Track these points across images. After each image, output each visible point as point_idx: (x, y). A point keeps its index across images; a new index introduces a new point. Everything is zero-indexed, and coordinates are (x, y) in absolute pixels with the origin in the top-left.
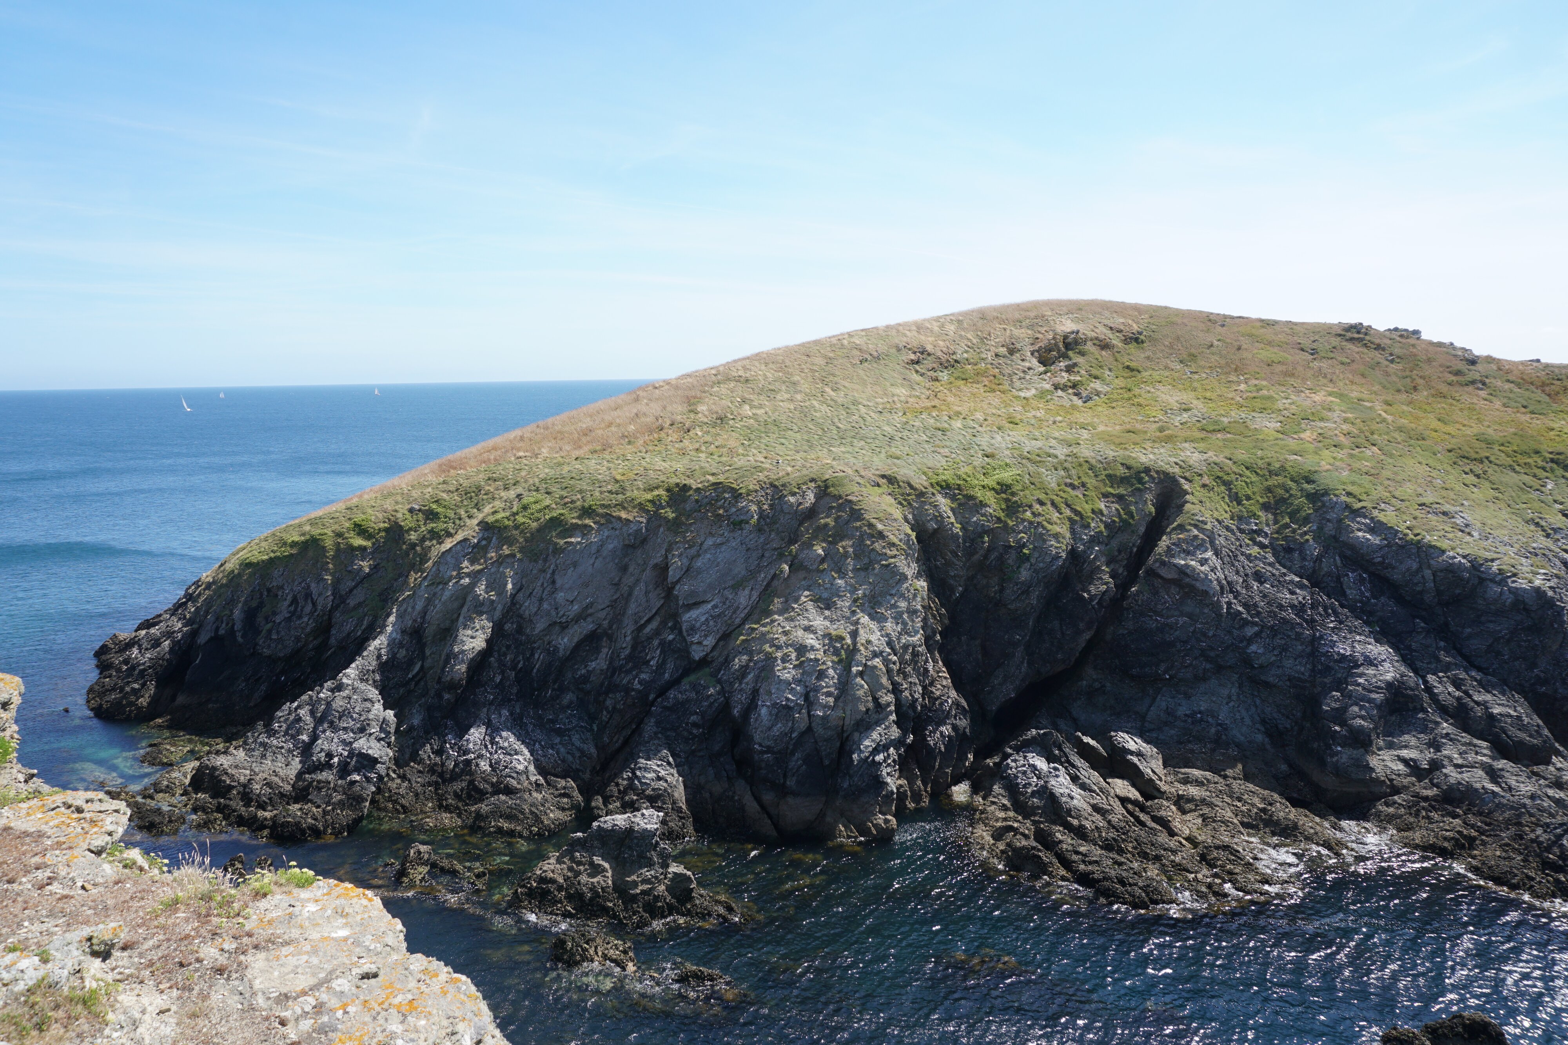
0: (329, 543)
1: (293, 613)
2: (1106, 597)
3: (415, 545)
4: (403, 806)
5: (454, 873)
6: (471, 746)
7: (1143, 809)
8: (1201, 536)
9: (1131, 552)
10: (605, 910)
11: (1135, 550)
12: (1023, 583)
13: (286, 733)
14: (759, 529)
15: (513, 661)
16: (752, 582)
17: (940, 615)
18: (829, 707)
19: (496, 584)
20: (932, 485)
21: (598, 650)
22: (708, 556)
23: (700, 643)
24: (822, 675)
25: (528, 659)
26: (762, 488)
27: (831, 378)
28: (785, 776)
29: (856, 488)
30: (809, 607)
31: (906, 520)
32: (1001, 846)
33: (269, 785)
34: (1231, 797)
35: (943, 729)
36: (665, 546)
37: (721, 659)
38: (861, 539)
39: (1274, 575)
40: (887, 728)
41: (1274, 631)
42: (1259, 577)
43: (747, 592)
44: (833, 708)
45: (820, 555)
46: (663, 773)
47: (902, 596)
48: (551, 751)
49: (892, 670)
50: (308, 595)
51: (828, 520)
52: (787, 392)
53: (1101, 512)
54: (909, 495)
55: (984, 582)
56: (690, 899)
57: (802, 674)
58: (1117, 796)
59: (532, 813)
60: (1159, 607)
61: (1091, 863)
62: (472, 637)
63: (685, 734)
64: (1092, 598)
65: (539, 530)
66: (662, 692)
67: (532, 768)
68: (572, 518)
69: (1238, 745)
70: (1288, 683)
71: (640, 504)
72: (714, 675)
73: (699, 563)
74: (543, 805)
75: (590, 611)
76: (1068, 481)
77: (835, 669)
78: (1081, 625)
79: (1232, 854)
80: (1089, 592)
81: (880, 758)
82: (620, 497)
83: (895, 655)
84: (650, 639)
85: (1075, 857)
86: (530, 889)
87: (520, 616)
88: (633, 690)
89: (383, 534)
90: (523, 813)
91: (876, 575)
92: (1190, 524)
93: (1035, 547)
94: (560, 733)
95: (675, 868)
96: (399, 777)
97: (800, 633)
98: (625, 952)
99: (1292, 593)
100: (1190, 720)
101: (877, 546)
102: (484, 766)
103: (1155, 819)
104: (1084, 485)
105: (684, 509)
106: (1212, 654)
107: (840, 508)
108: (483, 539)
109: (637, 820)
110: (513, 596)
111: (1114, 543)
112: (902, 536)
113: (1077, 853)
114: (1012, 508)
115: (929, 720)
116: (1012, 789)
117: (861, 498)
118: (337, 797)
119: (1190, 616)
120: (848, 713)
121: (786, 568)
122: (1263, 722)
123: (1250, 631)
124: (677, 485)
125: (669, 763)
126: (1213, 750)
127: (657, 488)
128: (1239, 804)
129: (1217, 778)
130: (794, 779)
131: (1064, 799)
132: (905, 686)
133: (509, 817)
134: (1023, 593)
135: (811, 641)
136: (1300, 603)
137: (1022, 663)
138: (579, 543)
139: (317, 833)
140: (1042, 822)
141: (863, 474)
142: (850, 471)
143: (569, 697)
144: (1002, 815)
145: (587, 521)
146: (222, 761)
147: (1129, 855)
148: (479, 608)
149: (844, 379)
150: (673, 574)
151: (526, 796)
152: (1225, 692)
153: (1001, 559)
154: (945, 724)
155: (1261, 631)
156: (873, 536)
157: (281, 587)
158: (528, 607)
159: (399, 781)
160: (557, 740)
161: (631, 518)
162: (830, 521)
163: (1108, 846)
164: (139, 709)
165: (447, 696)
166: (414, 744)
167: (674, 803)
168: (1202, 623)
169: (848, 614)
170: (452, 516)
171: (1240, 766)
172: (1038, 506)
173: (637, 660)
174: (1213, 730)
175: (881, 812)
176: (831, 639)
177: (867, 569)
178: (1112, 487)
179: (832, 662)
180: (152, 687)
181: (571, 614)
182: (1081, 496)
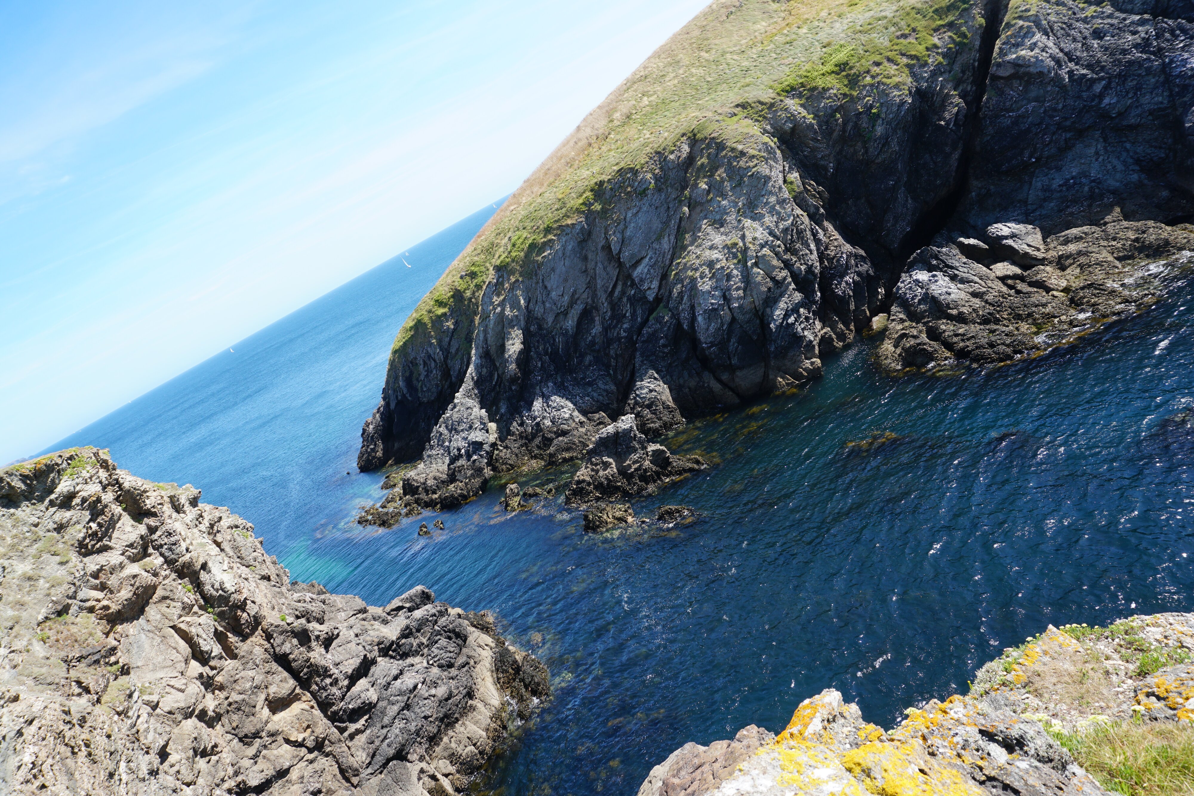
0: (426, 320)
1: (427, 371)
2: (960, 117)
3: (471, 298)
4: (510, 465)
5: (536, 495)
6: (536, 413)
7: (1022, 279)
8: (1026, 24)
9: (974, 68)
10: (618, 488)
11: (976, 64)
12: (880, 137)
13: (438, 445)
14: (659, 189)
15: (544, 349)
16: (668, 230)
17: (818, 193)
18: (741, 298)
19: (515, 305)
20: (778, 94)
21: (593, 321)
22: (632, 225)
23: (649, 288)
24: (729, 277)
25: (553, 344)
26: (651, 158)
27: (705, 42)
28: (729, 358)
29: (715, 126)
30: (708, 231)
31: (765, 132)
32: (898, 351)
33: (435, 478)
34: (1107, 240)
35: (847, 278)
36: (603, 231)
37: (667, 294)
38: (730, 163)
39: (1112, 25)
40: (790, 296)
41: (1122, 77)
42: (1098, 34)
43: (666, 239)
44: (744, 298)
45: (704, 189)
46: (652, 386)
47: (771, 193)
48: (587, 398)
49: (779, 252)
50: (429, 356)
51: (702, 160)
52: (674, 71)
53: (935, 46)
54: (761, 111)
55: (852, 150)
56: (670, 463)
57: (716, 282)
58: (997, 278)
59: (580, 442)
60: (1008, 104)
61: (968, 339)
62: (513, 344)
63: (661, 354)
64: (948, 123)
65: (526, 257)
66: (639, 333)
67: (576, 413)
68: (541, 239)
69: (1114, 192)
70: (1150, 118)
71: (577, 209)
72: (666, 306)
73: (628, 233)
74: (586, 435)
75: (576, 296)
76: (899, 33)
77: (737, 269)
78: (947, 149)
79: (1096, 289)
80: (944, 119)
81: (791, 320)
82: (564, 210)
83: (778, 239)
84: (620, 299)
85: (955, 339)
86: (573, 490)
87: (537, 318)
88: (622, 338)
89: (452, 300)
90: (574, 444)
91: (747, 185)
92: (1015, 18)
93: (882, 104)
94: (590, 384)
95: (652, 447)
96: (504, 448)
97: (707, 252)
98: (626, 511)
99: (1134, 33)
100: (1064, 189)
101: (742, 164)
102: (548, 423)
103: (1031, 284)
104: (914, 30)
105: (606, 199)
106: (1068, 123)
107: (709, 146)
108: (499, 277)
109: (619, 425)
110: (527, 307)
111: (957, 68)
112: (760, 146)
113: (957, 335)
114: (853, 81)
115: (833, 277)
116: (905, 304)
117: (721, 132)
118: (469, 473)
119: (1036, 99)
120: (755, 296)
121: (686, 209)
122: (1138, 161)
123: (1098, 88)
124: (596, 183)
125: (655, 379)
126: (1090, 206)
127: (584, 192)
128: (1114, 243)
129: (1094, 228)
130: (736, 358)
131: (943, 297)
132: (794, 259)
133: (568, 450)
134: (884, 145)
135: (716, 256)
136: (1143, 39)
137: (907, 200)
138: (549, 254)
139: (465, 497)
140: (930, 322)
141: (720, 111)
142: (710, 114)
143: (588, 358)
144: (900, 327)
145: (551, 237)
146: (412, 474)
147: (1005, 322)
148: (512, 323)
149: (715, 38)
150: (615, 248)
151: (575, 432)
152: (1092, 151)
153: (856, 126)
154: (848, 274)
155: (1109, 83)
156: (737, 157)
157: (416, 358)
158: (538, 310)
159: (505, 450)
160: (590, 390)
161: (574, 222)
162: (704, 160)
163: (985, 321)
164: (379, 459)
165: (513, 388)
166: (506, 425)
167: (663, 403)
168: (1049, 101)
169: (736, 225)
170: (484, 269)
171: (1118, 209)
172: (875, 68)
173: (617, 317)
174: (1086, 189)
175: (807, 359)
176: (729, 248)
177: (740, 184)
178: (941, 19)
179: (734, 264)
180: (380, 443)
181: (566, 304)
182: (914, 41)
